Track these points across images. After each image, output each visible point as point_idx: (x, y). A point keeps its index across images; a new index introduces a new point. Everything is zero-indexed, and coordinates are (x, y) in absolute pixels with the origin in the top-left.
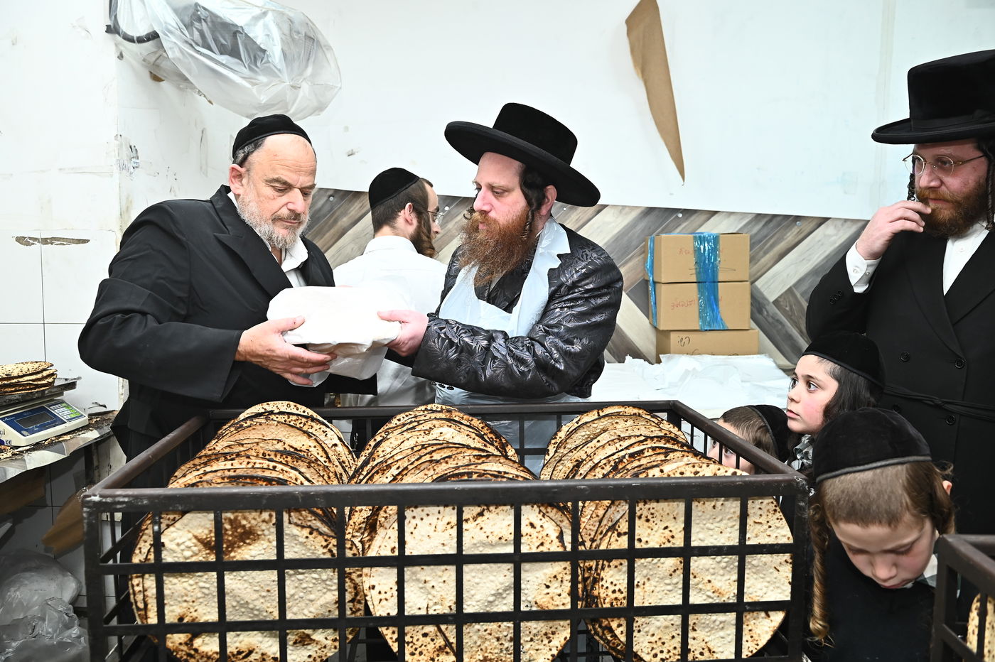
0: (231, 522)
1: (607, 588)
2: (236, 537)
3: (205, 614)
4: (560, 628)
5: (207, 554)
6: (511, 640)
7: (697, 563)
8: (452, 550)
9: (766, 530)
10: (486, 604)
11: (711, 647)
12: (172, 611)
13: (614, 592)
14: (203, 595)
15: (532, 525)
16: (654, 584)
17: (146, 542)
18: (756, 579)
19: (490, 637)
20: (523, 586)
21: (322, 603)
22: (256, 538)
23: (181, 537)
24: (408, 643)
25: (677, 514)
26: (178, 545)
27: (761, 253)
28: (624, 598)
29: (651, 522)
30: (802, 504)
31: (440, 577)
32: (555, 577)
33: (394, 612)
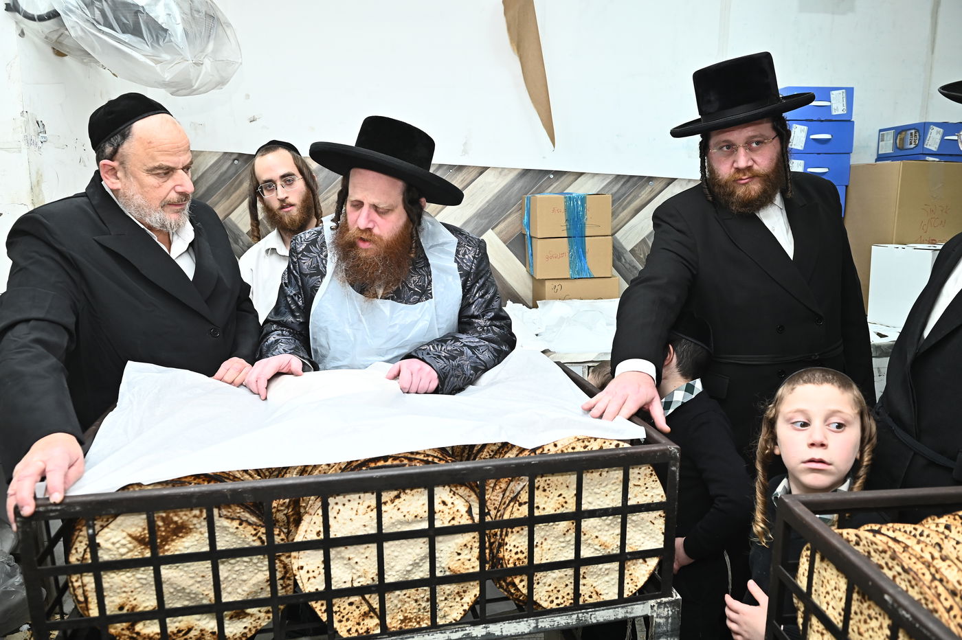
0: (163, 519)
1: (511, 550)
2: (169, 532)
3: (144, 601)
4: (469, 587)
5: (142, 549)
6: (428, 600)
7: (586, 524)
8: (372, 530)
9: (643, 491)
10: (405, 573)
11: (598, 590)
12: (113, 602)
13: (517, 553)
14: (141, 585)
15: (444, 503)
16: (551, 542)
17: (81, 542)
18: (635, 532)
19: (409, 600)
20: (437, 555)
21: (254, 582)
22: (189, 531)
23: (115, 537)
24: (336, 612)
25: (570, 483)
26: (113, 544)
27: (620, 209)
28: (525, 558)
29: (547, 491)
30: (674, 469)
31: (362, 553)
32: (465, 545)
33: (322, 587)
